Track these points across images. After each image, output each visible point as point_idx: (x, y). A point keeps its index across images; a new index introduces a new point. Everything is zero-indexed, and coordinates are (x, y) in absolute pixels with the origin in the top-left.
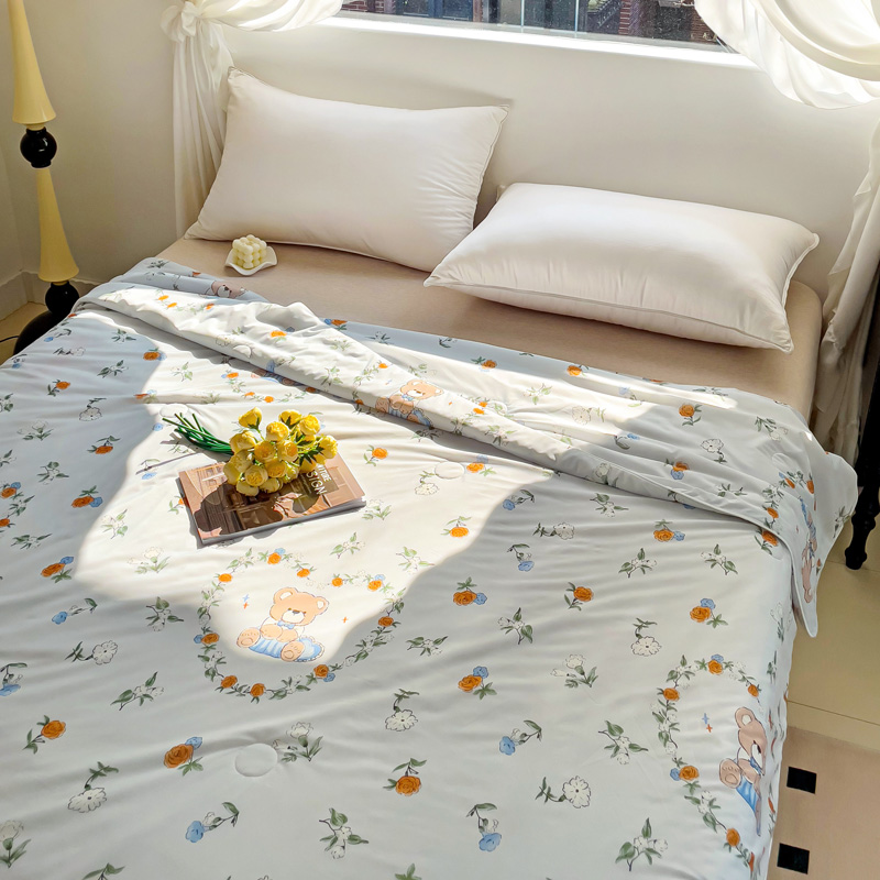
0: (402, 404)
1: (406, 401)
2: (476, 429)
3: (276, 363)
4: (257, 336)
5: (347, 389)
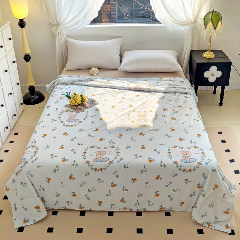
0: (138, 88)
1: (138, 87)
2: (152, 89)
3: (111, 86)
4: (104, 83)
5: (127, 88)
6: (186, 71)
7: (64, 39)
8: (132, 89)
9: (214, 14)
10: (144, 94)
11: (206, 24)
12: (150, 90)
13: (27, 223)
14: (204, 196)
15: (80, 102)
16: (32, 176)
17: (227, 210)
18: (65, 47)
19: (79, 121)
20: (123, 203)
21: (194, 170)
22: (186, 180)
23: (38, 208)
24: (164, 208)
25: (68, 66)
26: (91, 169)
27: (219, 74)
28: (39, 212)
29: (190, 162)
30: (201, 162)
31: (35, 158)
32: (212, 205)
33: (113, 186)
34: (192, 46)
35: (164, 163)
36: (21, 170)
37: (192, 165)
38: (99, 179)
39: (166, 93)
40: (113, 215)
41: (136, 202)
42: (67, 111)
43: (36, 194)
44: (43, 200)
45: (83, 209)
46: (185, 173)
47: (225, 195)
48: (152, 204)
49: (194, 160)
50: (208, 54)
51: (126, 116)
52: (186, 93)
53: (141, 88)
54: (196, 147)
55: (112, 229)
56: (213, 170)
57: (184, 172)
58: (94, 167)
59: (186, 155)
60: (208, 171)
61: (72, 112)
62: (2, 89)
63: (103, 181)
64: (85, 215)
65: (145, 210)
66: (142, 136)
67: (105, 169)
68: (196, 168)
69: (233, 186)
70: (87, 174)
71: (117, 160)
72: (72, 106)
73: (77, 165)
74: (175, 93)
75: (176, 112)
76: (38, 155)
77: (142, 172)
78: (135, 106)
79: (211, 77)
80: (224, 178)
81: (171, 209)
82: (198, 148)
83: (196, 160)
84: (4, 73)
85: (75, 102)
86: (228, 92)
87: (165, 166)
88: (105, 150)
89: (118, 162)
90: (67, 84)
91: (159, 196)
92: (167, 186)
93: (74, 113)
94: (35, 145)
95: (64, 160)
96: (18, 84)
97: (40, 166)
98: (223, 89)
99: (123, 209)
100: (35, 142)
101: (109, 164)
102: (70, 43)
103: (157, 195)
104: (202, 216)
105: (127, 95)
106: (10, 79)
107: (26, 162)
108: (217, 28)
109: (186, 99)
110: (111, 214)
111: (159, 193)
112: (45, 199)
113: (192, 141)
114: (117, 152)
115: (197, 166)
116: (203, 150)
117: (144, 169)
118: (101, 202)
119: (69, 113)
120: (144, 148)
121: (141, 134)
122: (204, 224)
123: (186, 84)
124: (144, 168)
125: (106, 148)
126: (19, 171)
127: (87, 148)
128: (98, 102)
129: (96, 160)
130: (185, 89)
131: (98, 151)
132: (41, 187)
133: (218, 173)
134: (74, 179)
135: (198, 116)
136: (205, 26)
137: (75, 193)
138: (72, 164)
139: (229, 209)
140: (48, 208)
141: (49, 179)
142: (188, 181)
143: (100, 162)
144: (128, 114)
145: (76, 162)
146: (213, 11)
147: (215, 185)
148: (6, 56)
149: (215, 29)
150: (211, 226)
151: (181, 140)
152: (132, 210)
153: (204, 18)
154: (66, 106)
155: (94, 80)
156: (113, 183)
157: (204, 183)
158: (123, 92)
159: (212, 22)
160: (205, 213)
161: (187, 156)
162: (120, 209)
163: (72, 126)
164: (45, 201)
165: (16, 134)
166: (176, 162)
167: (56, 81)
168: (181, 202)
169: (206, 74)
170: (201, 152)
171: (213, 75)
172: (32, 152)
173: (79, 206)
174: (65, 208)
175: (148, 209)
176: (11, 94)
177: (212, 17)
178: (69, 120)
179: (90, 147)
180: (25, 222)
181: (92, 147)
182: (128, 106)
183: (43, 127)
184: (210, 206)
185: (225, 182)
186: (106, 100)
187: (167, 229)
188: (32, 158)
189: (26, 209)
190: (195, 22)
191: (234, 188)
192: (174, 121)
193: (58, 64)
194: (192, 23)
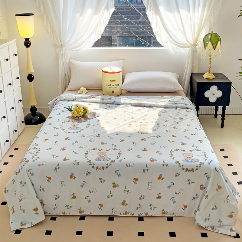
0: (139, 103)
2: (153, 104)
3: (113, 102)
5: (129, 103)
6: (187, 93)
7: (67, 61)
8: (134, 105)
9: (213, 35)
10: (145, 109)
11: (205, 45)
12: (151, 106)
13: (24, 226)
14: (207, 197)
15: (82, 114)
16: (32, 175)
17: (231, 213)
18: (68, 68)
19: (81, 129)
20: (124, 206)
21: (197, 169)
22: (189, 180)
23: (36, 210)
24: (167, 213)
25: (71, 86)
26: (92, 167)
27: (219, 94)
28: (37, 214)
29: (192, 162)
30: (203, 162)
31: (36, 157)
32: (215, 208)
33: (115, 186)
34: (193, 68)
35: (166, 162)
36: (22, 169)
37: (194, 165)
38: (100, 179)
39: (168, 108)
40: (113, 220)
41: (137, 206)
42: (69, 121)
43: (35, 195)
44: (42, 203)
45: (83, 214)
46: (188, 173)
47: (228, 197)
48: (154, 208)
49: (197, 161)
50: (208, 75)
51: (128, 125)
52: (188, 108)
53: (143, 104)
54: (198, 150)
55: (112, 232)
56: (216, 170)
57: (186, 171)
58: (95, 166)
59: (188, 157)
60: (211, 170)
61: (74, 122)
62: (5, 101)
63: (104, 181)
64: (84, 219)
65: (147, 214)
66: (144, 141)
67: (107, 167)
68: (198, 167)
69: (237, 192)
70: (89, 173)
71: (119, 159)
72: (74, 117)
73: (78, 164)
74: (177, 108)
75: (178, 123)
76: (38, 155)
77: (144, 171)
78: (137, 118)
79: (212, 97)
80: (228, 180)
81: (174, 214)
82: (200, 150)
83: (198, 160)
84: (8, 86)
85: (77, 113)
86: (229, 116)
87: (167, 165)
88: (107, 152)
89: (120, 161)
90: (69, 101)
91: (161, 199)
92: (169, 187)
93: (76, 123)
94: (37, 147)
95: (65, 159)
96: (21, 101)
97: (41, 164)
98: (224, 109)
99: (124, 214)
100: (37, 145)
101: (111, 163)
102: (73, 64)
103: (159, 197)
104: (206, 220)
105: (129, 109)
106: (13, 94)
107: (27, 161)
108: (216, 49)
109: (187, 113)
110: (111, 218)
111: (161, 195)
112: (44, 202)
113: (194, 145)
114: (119, 154)
115: (200, 166)
116: (205, 153)
117: (146, 168)
118: (101, 205)
119: (71, 123)
120: (145, 150)
121: (143, 140)
122: (208, 228)
123: (187, 101)
124: (146, 166)
125: (107, 150)
126: (19, 170)
127: (89, 150)
128: (100, 114)
129: (98, 160)
130: (186, 105)
131: (100, 153)
132: (40, 187)
133: (221, 173)
134: (75, 179)
135: (199, 126)
136: (205, 47)
137: (75, 195)
138: (74, 162)
139: (233, 212)
140: (47, 213)
141: (49, 178)
142: (191, 182)
143: (102, 161)
144: (130, 124)
145: (78, 161)
146: (212, 33)
147: (218, 186)
148: (11, 70)
149: (215, 49)
150: (215, 229)
151: (183, 144)
152: (134, 214)
153: (204, 39)
154: (69, 117)
155: (96, 97)
156: (114, 183)
157: (207, 184)
158: (125, 107)
159: (211, 41)
160: (209, 216)
161: (190, 157)
162: (121, 214)
163: (73, 133)
164: (44, 205)
165: (16, 149)
166: (178, 162)
167: (59, 98)
168: (184, 206)
169: (207, 94)
170: (203, 154)
171: (214, 95)
172: (34, 153)
173: (78, 211)
174: (64, 213)
175: (150, 214)
176: (13, 108)
177: (211, 37)
178: (70, 128)
179: (92, 150)
180: (22, 224)
181: (94, 149)
182: (130, 118)
183: (45, 133)
184: (213, 209)
185: (228, 184)
186: (108, 113)
187: (170, 233)
188: (33, 158)
189: (24, 211)
190: (195, 45)
191: (238, 193)
192: (176, 129)
193: (60, 86)
194: (192, 46)
